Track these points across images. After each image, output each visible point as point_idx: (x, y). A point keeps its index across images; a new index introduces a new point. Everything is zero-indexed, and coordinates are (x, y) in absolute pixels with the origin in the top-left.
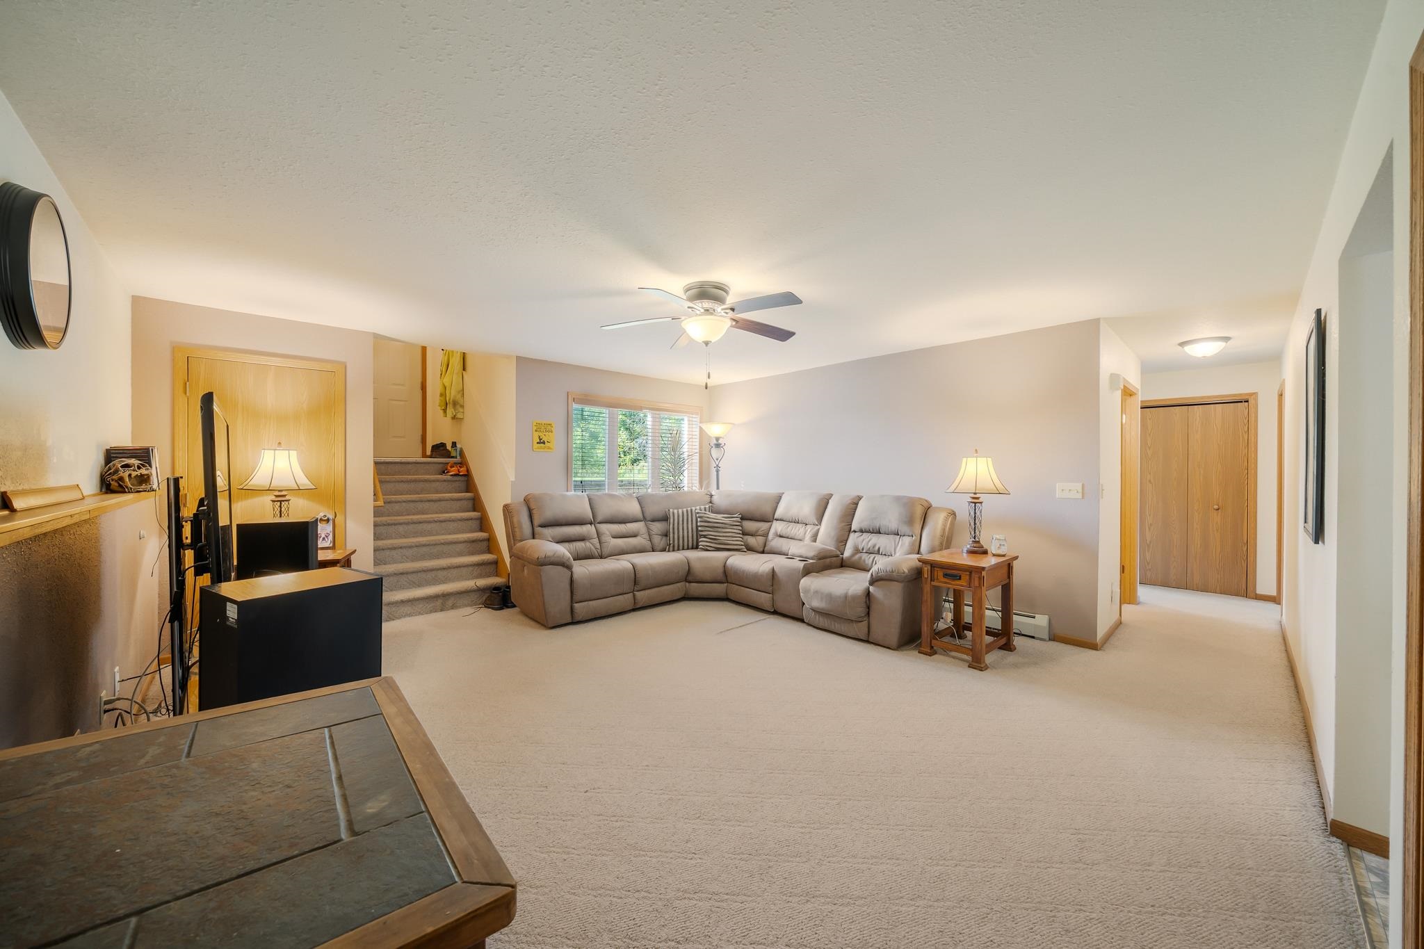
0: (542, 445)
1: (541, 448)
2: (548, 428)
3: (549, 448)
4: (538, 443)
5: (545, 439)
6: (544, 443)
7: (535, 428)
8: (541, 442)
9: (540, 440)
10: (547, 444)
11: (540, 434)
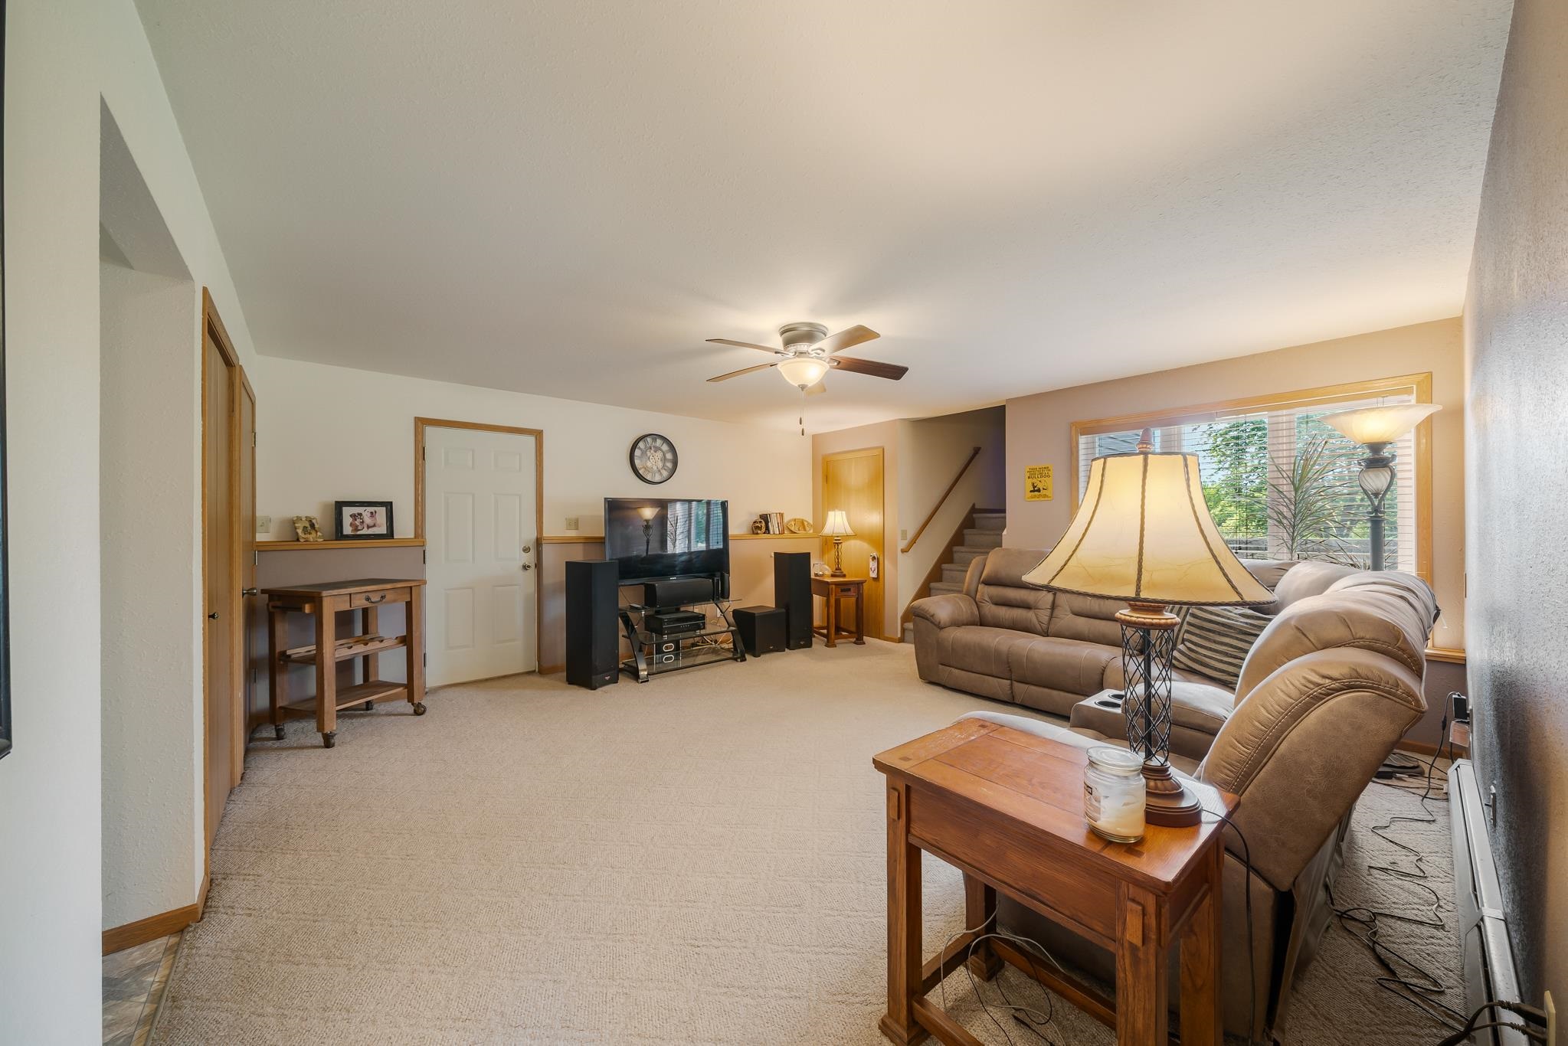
0: (1036, 493)
1: (1035, 496)
2: (1043, 472)
3: (1045, 496)
4: (1031, 491)
5: (1040, 486)
6: (1039, 491)
7: (1028, 475)
8: (1035, 490)
9: (1034, 487)
10: (1043, 492)
11: (1034, 480)
